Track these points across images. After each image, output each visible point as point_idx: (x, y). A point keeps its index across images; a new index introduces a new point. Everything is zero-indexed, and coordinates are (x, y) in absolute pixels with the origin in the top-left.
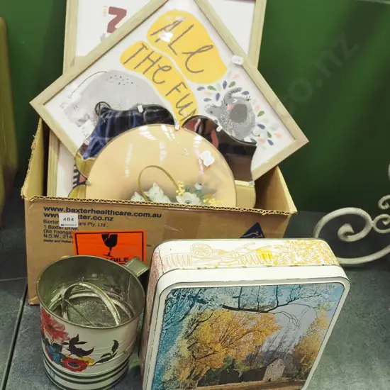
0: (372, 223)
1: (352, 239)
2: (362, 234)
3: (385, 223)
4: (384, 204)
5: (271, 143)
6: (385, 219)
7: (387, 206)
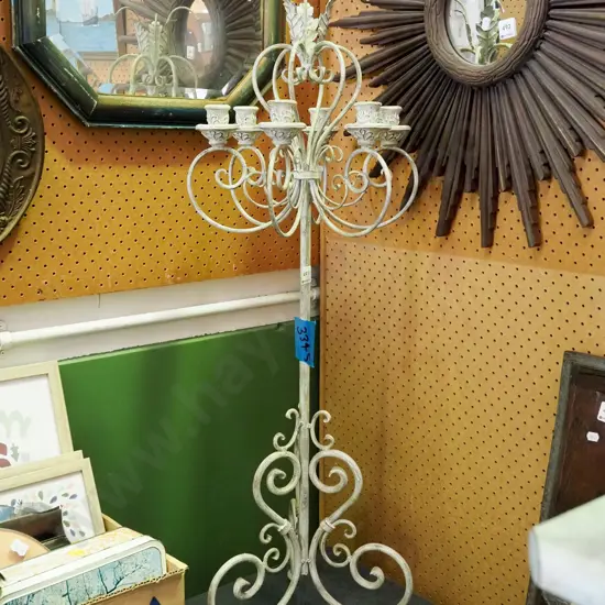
0: (263, 565)
1: (250, 593)
2: (259, 582)
3: (276, 558)
4: (265, 538)
5: (73, 497)
6: (273, 554)
7: (270, 538)
